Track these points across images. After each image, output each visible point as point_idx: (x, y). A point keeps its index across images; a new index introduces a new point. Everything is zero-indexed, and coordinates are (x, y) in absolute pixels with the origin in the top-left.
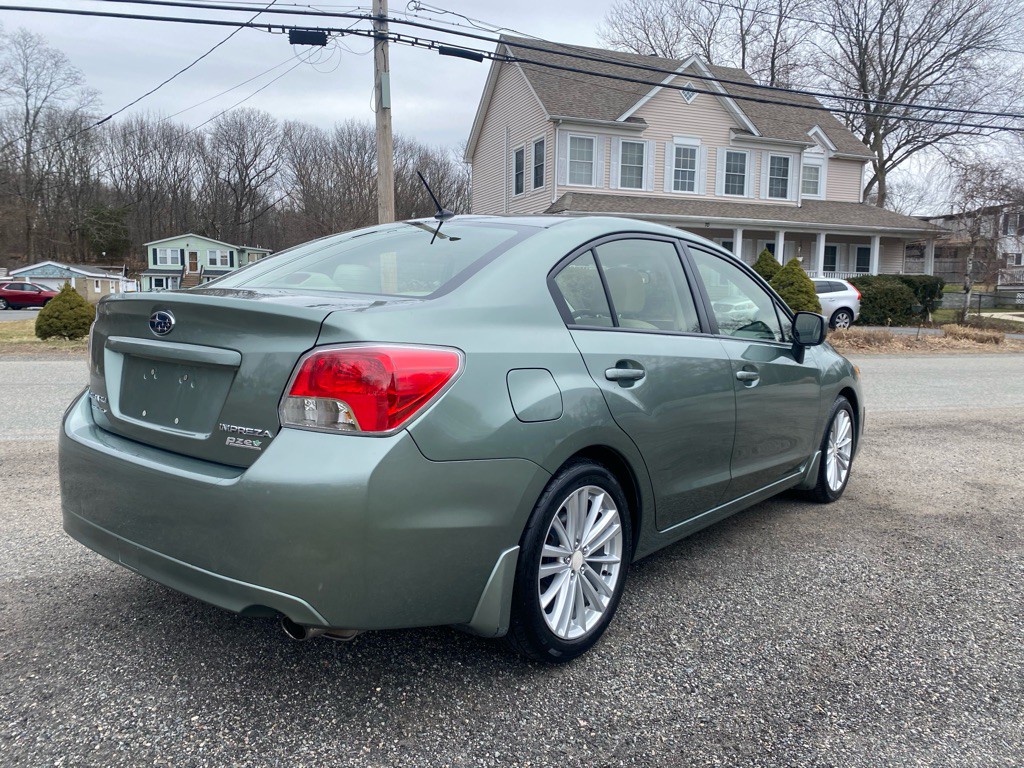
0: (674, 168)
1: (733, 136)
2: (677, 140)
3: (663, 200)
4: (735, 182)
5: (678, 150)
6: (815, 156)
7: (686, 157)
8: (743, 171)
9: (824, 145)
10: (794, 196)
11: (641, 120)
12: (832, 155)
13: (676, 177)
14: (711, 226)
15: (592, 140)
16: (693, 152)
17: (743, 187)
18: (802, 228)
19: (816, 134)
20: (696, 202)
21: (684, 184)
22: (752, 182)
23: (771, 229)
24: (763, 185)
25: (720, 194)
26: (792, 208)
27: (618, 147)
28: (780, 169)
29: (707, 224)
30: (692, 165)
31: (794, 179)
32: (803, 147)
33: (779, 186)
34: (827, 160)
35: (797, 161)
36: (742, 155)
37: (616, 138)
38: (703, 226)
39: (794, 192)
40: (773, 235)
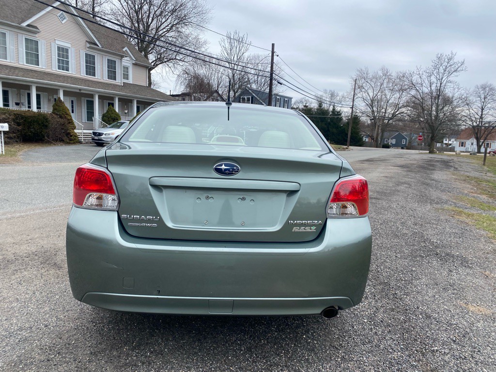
0: (57, 58)
1: (88, 45)
2: (57, 42)
3: (53, 74)
4: (91, 70)
5: (59, 48)
6: (127, 62)
7: (63, 53)
8: (94, 64)
9: (130, 57)
10: (119, 80)
11: (36, 27)
12: (134, 62)
13: (59, 62)
14: (82, 92)
15: (5, 33)
16: (67, 50)
17: (95, 72)
18: (126, 96)
19: (126, 50)
20: (71, 77)
21: (63, 67)
22: (99, 71)
23: (112, 96)
24: (104, 73)
25: (83, 75)
26: (119, 86)
27: (22, 41)
28: (112, 65)
29: (80, 90)
30: (67, 57)
31: (119, 72)
32: (122, 57)
33: (112, 75)
34: (132, 64)
35: (120, 63)
36: (93, 56)
37: (21, 35)
38: (78, 91)
39: (120, 78)
40: (112, 99)
